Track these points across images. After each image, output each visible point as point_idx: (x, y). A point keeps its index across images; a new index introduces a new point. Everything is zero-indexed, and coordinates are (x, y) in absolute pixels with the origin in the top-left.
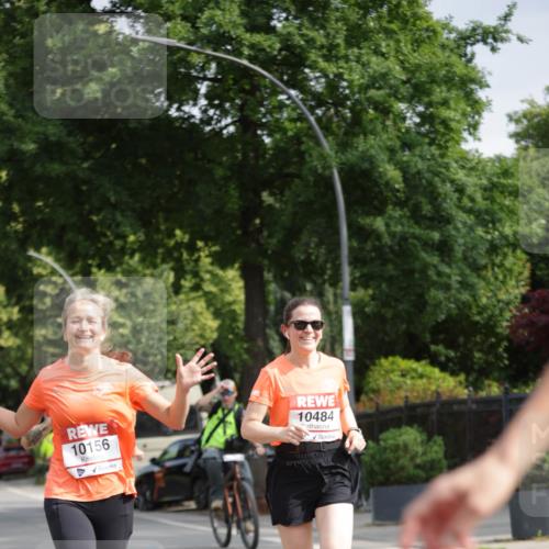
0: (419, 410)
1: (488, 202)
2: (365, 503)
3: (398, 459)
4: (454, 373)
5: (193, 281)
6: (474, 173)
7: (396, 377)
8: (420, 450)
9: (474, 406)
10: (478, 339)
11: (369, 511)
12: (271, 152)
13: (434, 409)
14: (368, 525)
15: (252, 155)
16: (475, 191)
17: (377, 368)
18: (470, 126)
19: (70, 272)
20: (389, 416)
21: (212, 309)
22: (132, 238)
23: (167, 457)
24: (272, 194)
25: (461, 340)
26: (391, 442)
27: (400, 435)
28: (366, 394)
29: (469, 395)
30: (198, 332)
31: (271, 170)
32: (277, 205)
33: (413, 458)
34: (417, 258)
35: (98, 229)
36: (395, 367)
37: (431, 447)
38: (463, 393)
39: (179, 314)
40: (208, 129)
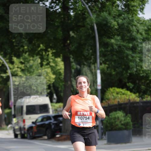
0: (123, 106)
1: (147, 35)
2: (104, 137)
3: (115, 122)
4: (135, 93)
5: (47, 62)
6: (142, 25)
7: (115, 94)
8: (123, 119)
9: (141, 104)
10: (143, 81)
11: (106, 139)
12: (73, 18)
13: (128, 105)
14: (105, 144)
15: (66, 19)
16: (142, 31)
17: (109, 91)
18: (141, 9)
19: (5, 59)
20: (113, 108)
21: (53, 71)
22: (26, 47)
23: (38, 121)
24: (73, 32)
25: (137, 82)
26: (113, 116)
27: (116, 114)
28: (105, 100)
29: (140, 101)
30: (48, 79)
31: (73, 24)
32: (75, 36)
33: (120, 122)
34: (124, 53)
35: (15, 44)
36: (115, 91)
37: (127, 118)
38: (138, 99)
39: (42, 73)
40: (52, 10)
